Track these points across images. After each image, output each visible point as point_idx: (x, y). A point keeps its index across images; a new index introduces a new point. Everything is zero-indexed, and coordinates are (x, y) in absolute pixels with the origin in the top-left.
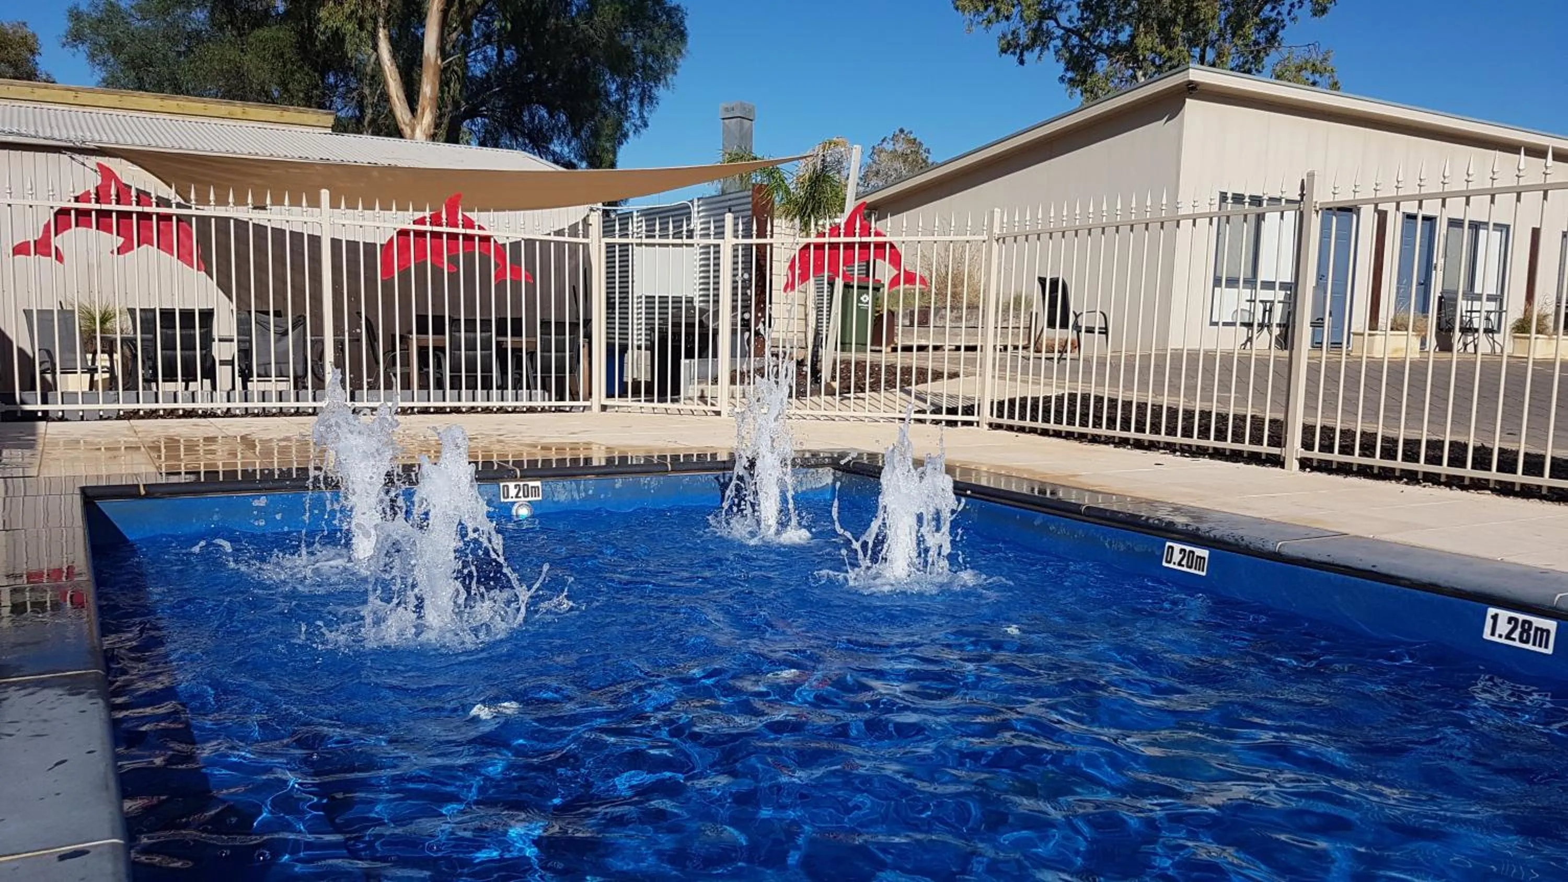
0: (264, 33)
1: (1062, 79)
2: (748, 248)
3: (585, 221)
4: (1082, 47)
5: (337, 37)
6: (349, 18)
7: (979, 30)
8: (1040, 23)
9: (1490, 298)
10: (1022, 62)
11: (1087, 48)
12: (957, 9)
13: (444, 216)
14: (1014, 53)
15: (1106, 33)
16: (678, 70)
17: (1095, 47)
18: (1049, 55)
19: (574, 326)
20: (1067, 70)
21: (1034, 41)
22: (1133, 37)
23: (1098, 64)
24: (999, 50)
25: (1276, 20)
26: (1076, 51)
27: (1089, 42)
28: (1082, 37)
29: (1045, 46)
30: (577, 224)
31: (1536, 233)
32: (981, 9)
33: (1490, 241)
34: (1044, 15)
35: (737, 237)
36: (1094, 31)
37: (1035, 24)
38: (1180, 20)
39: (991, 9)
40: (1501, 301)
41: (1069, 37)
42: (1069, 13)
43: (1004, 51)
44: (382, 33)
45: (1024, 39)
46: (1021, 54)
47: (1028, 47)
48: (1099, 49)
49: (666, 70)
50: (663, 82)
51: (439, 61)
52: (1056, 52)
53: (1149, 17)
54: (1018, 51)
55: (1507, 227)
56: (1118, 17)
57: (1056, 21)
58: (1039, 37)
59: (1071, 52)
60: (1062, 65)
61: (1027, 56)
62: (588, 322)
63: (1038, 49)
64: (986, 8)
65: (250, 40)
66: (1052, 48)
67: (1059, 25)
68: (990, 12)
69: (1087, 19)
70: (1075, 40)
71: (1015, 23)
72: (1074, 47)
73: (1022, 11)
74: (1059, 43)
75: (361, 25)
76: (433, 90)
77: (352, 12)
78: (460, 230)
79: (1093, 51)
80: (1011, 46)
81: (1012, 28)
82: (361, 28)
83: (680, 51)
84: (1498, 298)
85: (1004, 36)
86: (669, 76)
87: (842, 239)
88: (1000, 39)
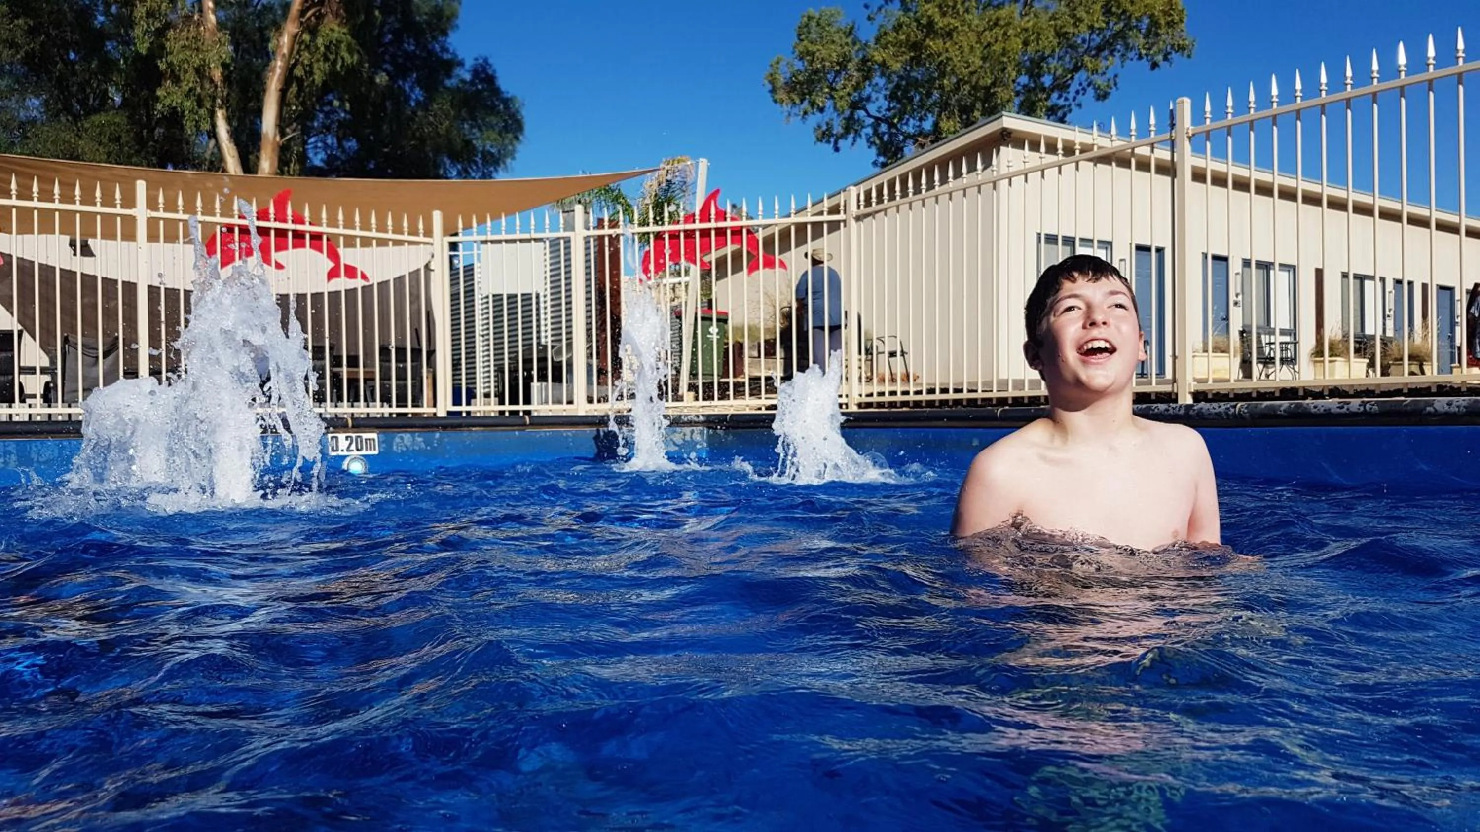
0: (101, 118)
1: (875, 163)
2: (601, 238)
3: (427, 267)
4: (891, 135)
5: (174, 118)
6: (187, 95)
7: (796, 121)
8: (852, 114)
9: (1283, 332)
10: (837, 149)
11: (896, 135)
12: (775, 101)
13: (272, 210)
14: (828, 142)
15: (912, 121)
16: (517, 155)
17: (902, 134)
18: (862, 142)
19: (417, 352)
20: (879, 155)
21: (847, 130)
22: (936, 125)
23: (906, 150)
24: (815, 139)
25: (1063, 107)
26: (886, 138)
27: (898, 129)
28: (891, 125)
29: (857, 133)
30: (418, 270)
31: (1319, 273)
32: (798, 101)
33: (1280, 280)
34: (855, 106)
35: (588, 229)
36: (901, 119)
37: (847, 113)
38: (979, 105)
39: (806, 103)
40: (1295, 335)
41: (879, 125)
42: (878, 104)
43: (819, 140)
44: (220, 115)
45: (838, 129)
46: (836, 142)
47: (843, 136)
48: (908, 136)
49: (505, 156)
50: (502, 165)
51: (278, 138)
52: (868, 141)
53: (950, 105)
54: (832, 140)
55: (1294, 267)
56: (921, 107)
57: (867, 111)
58: (851, 126)
59: (881, 139)
60: (874, 150)
61: (841, 143)
62: (431, 353)
63: (852, 135)
64: (802, 101)
65: (87, 125)
66: (863, 136)
67: (869, 115)
68: (806, 105)
69: (894, 108)
70: (884, 128)
71: (829, 113)
72: (884, 133)
73: (835, 104)
74: (869, 130)
75: (200, 104)
76: (271, 165)
77: (191, 90)
78: (290, 226)
79: (901, 137)
80: (825, 135)
81: (826, 119)
82: (200, 105)
83: (517, 138)
84: (1293, 332)
85: (819, 127)
86: (508, 161)
87: (698, 225)
88: (815, 130)
